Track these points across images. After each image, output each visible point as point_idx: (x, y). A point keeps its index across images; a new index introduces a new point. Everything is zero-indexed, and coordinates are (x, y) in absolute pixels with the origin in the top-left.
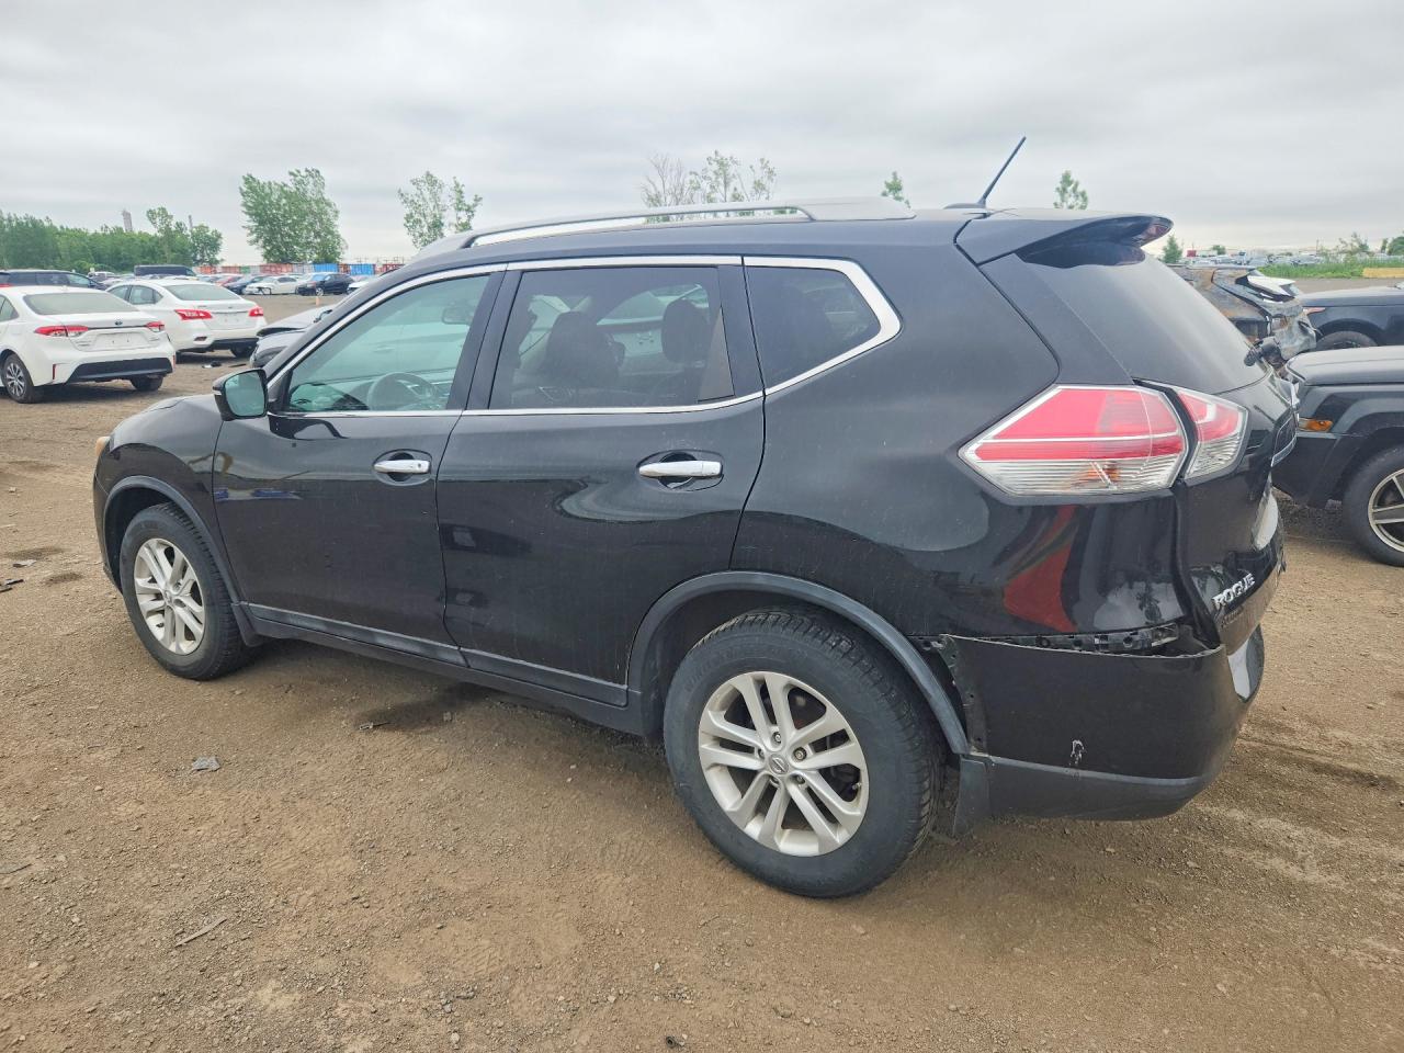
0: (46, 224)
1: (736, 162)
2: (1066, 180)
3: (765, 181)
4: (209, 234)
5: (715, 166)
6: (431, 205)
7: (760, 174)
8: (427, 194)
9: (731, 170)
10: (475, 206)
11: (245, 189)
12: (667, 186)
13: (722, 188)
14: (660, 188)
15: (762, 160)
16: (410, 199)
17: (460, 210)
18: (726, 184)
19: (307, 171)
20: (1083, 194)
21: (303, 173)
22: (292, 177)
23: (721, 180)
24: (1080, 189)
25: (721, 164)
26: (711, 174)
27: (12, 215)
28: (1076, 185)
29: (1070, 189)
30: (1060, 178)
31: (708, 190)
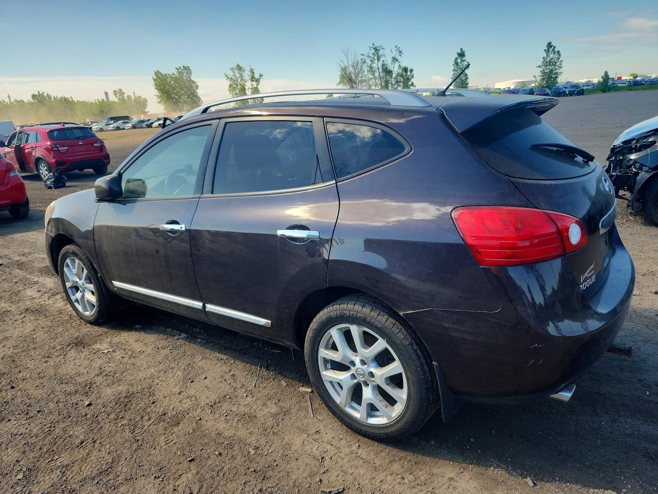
0: (70, 100)
1: (383, 48)
2: (549, 45)
3: (398, 57)
4: (142, 100)
5: (373, 51)
6: (239, 80)
7: (395, 54)
8: (237, 75)
9: (381, 53)
10: (259, 79)
11: (155, 77)
12: (349, 63)
13: (376, 61)
14: (346, 64)
15: (396, 47)
16: (230, 77)
17: (253, 81)
18: (378, 60)
19: (184, 67)
20: (558, 52)
21: (182, 68)
22: (177, 70)
23: (376, 57)
24: (556, 50)
25: (376, 49)
26: (371, 55)
27: (55, 96)
28: (554, 47)
29: (551, 50)
30: (546, 45)
31: (370, 63)
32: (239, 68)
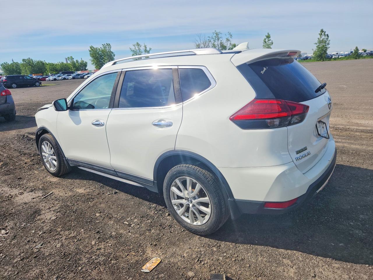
0: (44, 62)
1: (221, 33)
2: (322, 31)
3: (229, 38)
5: (215, 35)
6: (138, 51)
7: (228, 36)
9: (220, 36)
10: (149, 51)
11: (90, 50)
12: (201, 42)
13: (217, 41)
15: (228, 32)
16: (133, 50)
17: (146, 52)
20: (327, 35)
21: (106, 45)
22: (103, 46)
23: (217, 39)
24: (326, 33)
25: (217, 34)
26: (214, 37)
28: (325, 32)
29: (323, 34)
30: (320, 30)
31: (213, 42)
32: (138, 45)
